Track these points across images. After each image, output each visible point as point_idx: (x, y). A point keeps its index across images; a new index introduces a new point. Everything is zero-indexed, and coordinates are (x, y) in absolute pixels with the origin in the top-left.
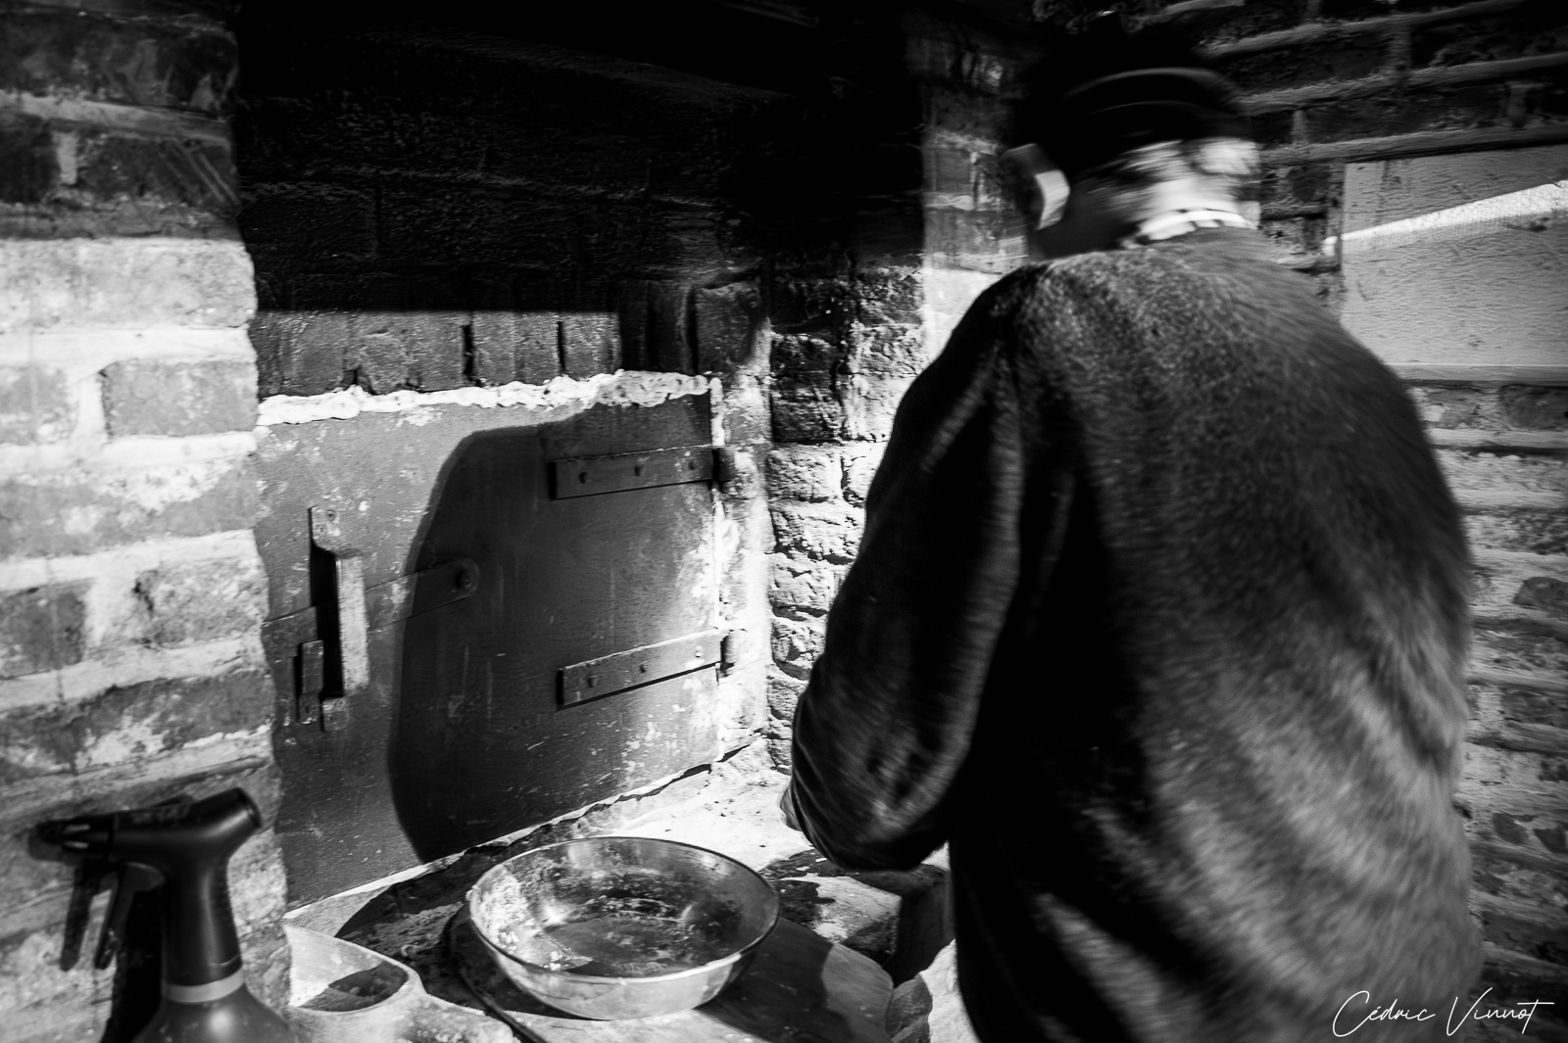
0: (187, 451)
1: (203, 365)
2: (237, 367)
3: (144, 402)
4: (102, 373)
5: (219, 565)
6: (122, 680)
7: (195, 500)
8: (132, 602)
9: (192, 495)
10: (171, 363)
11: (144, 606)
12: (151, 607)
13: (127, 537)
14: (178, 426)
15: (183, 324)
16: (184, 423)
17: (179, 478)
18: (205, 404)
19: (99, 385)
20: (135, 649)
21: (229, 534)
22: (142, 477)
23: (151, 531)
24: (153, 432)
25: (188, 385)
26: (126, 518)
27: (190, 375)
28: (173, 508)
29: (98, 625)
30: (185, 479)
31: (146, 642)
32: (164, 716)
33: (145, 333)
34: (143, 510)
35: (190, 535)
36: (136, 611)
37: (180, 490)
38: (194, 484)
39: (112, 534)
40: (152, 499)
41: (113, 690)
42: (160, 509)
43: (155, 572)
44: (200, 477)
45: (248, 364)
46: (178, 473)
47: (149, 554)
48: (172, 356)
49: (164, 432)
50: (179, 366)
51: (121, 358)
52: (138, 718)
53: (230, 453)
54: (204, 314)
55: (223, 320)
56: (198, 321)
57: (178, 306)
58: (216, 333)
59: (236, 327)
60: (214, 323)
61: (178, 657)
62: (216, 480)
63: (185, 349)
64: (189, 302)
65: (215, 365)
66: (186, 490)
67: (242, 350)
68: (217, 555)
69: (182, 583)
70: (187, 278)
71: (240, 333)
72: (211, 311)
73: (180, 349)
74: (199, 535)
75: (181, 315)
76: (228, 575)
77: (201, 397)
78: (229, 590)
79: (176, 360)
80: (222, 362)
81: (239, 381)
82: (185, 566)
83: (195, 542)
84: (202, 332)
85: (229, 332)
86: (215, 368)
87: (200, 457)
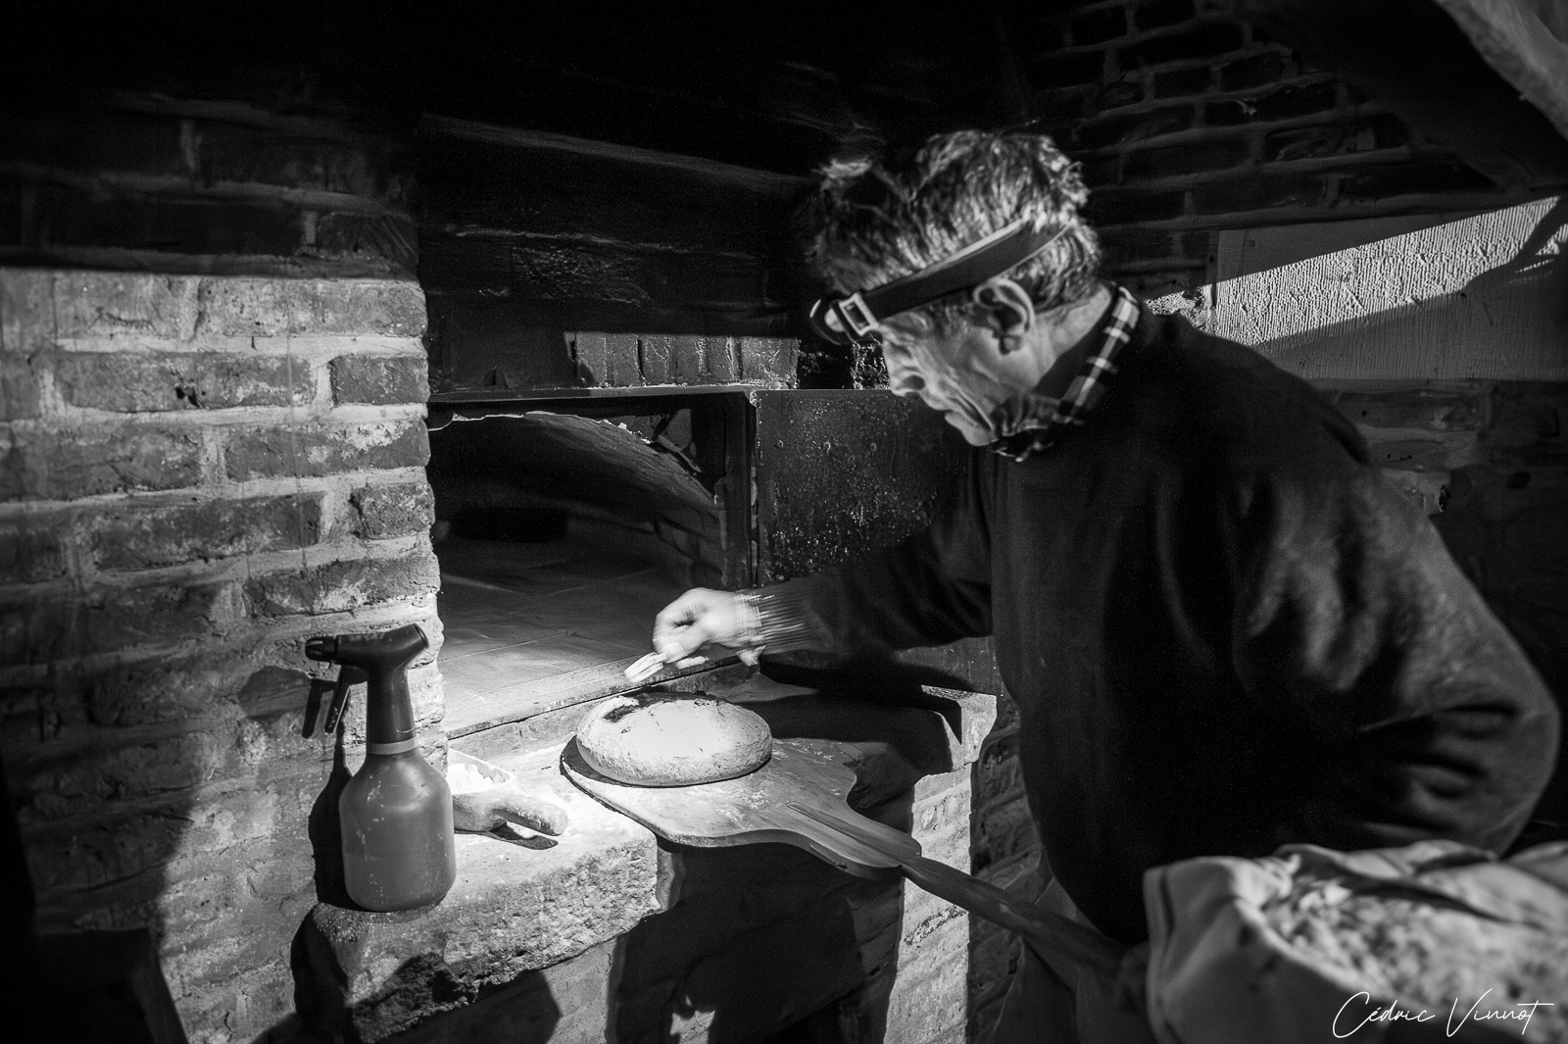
0: (383, 414)
1: (393, 360)
2: (417, 362)
3: (357, 381)
4: (331, 363)
5: (403, 487)
6: (342, 558)
7: (388, 445)
8: (347, 509)
9: (387, 442)
10: (373, 357)
11: (356, 511)
12: (360, 512)
13: (347, 467)
14: (378, 398)
15: (381, 334)
16: (382, 396)
17: (379, 431)
18: (395, 385)
19: (329, 371)
20: (351, 537)
21: (409, 468)
22: (356, 429)
23: (362, 464)
24: (363, 401)
25: (385, 372)
26: (345, 455)
27: (386, 366)
28: (376, 449)
29: (327, 522)
30: (382, 432)
31: (357, 534)
32: (368, 582)
33: (357, 339)
34: (356, 450)
35: (385, 468)
36: (351, 514)
37: (378, 438)
38: (388, 434)
39: (338, 464)
40: (362, 443)
41: (337, 562)
42: (367, 449)
43: (364, 490)
44: (391, 431)
45: (422, 360)
46: (378, 428)
47: (359, 478)
48: (375, 354)
49: (370, 402)
50: (379, 360)
51: (343, 354)
52: (352, 582)
53: (411, 416)
54: (395, 327)
55: (407, 331)
56: (391, 331)
57: (378, 321)
58: (404, 339)
59: (414, 336)
60: (401, 333)
61: (377, 545)
62: (402, 433)
63: (383, 349)
64: (385, 320)
65: (401, 360)
66: (383, 439)
67: (419, 351)
68: (402, 481)
69: (380, 498)
70: (385, 304)
71: (417, 340)
72: (399, 325)
73: (379, 349)
74: (391, 467)
75: (381, 327)
76: (409, 494)
77: (393, 380)
78: (410, 503)
79: (377, 356)
80: (405, 358)
81: (416, 371)
82: (382, 487)
83: (388, 473)
84: (393, 339)
85: (412, 339)
86: (402, 362)
87: (391, 418)
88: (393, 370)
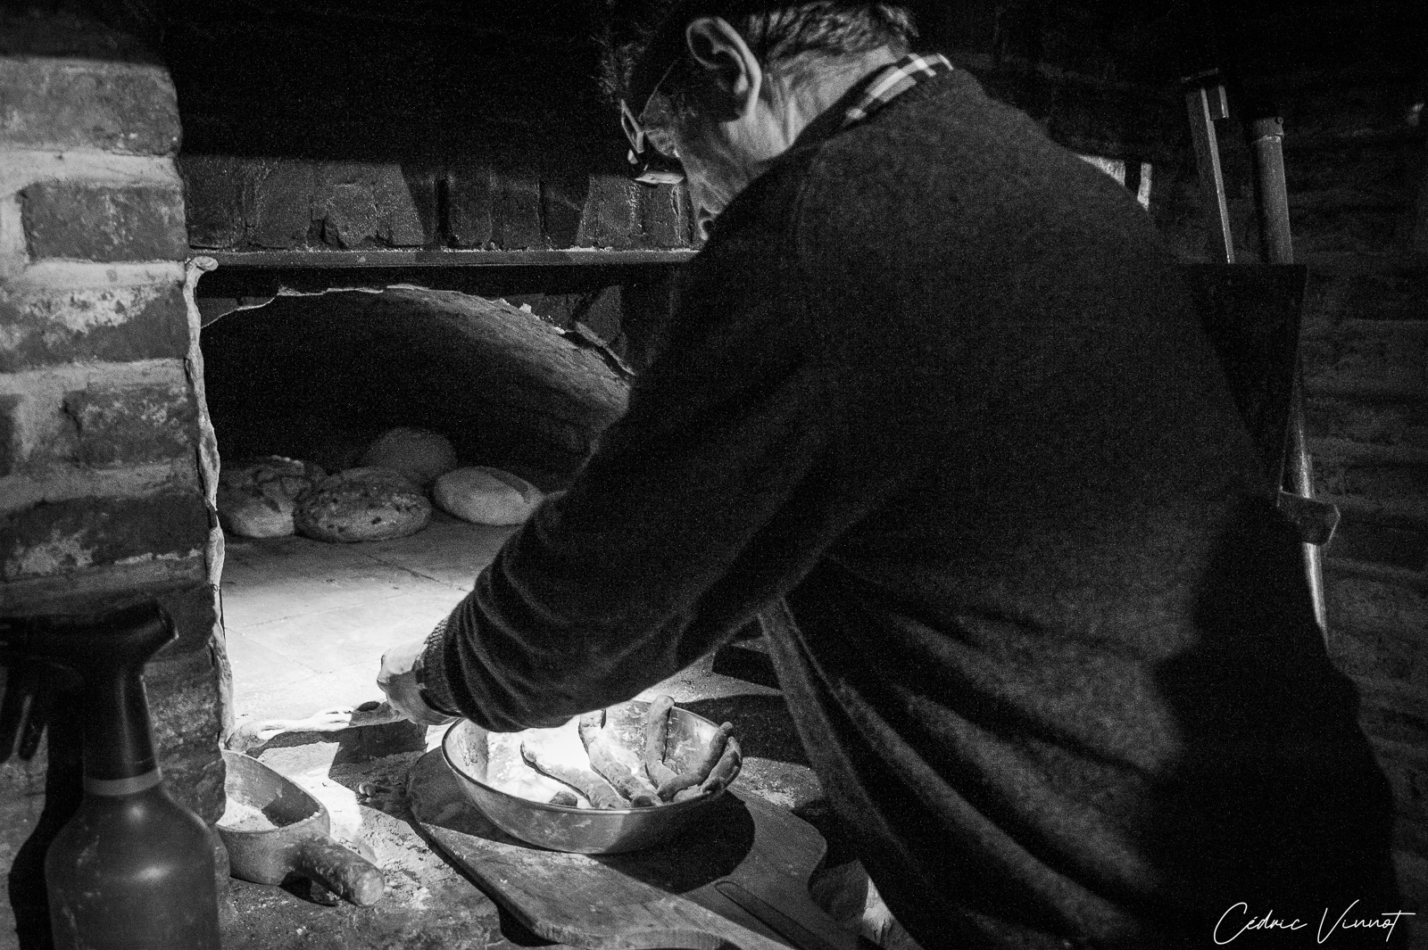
0: (113, 277)
1: (128, 191)
2: (164, 195)
3: (65, 223)
4: (22, 193)
5: (147, 391)
6: (52, 495)
7: (121, 325)
9: (118, 320)
10: (92, 186)
11: (72, 426)
12: (79, 427)
13: (54, 358)
14: (102, 252)
15: (104, 149)
16: (108, 248)
17: (106, 303)
18: (129, 230)
19: (19, 205)
20: (63, 466)
21: (157, 362)
22: (67, 299)
23: (79, 354)
24: (77, 256)
25: (112, 211)
26: (50, 339)
27: (113, 200)
28: (100, 331)
29: (25, 443)
30: (113, 305)
31: (75, 460)
32: (92, 533)
33: (65, 155)
34: (68, 331)
35: (117, 359)
36: (63, 430)
37: (104, 313)
38: (120, 308)
39: (37, 354)
40: (77, 321)
41: (43, 503)
42: (86, 331)
43: (84, 394)
44: (126, 303)
45: (174, 192)
46: (104, 297)
47: (76, 375)
48: (93, 180)
49: (88, 257)
50: (102, 191)
51: (42, 180)
52: (66, 533)
53: (157, 281)
54: (126, 140)
55: (147, 147)
56: (120, 145)
57: (98, 129)
58: (143, 160)
59: (161, 155)
60: (137, 149)
61: (107, 477)
62: (143, 306)
63: (109, 173)
64: (110, 126)
65: (139, 192)
66: (113, 315)
67: (168, 179)
68: (146, 381)
69: (110, 405)
70: (108, 100)
71: (166, 161)
72: (133, 136)
73: (101, 173)
74: (125, 359)
75: (102, 138)
76: (157, 401)
77: (125, 224)
78: (158, 415)
79: (99, 184)
80: (145, 189)
81: (164, 210)
82: (112, 390)
83: (123, 368)
84: (125, 158)
85: (157, 160)
86: (139, 194)
87: (125, 284)
88: (125, 208)
